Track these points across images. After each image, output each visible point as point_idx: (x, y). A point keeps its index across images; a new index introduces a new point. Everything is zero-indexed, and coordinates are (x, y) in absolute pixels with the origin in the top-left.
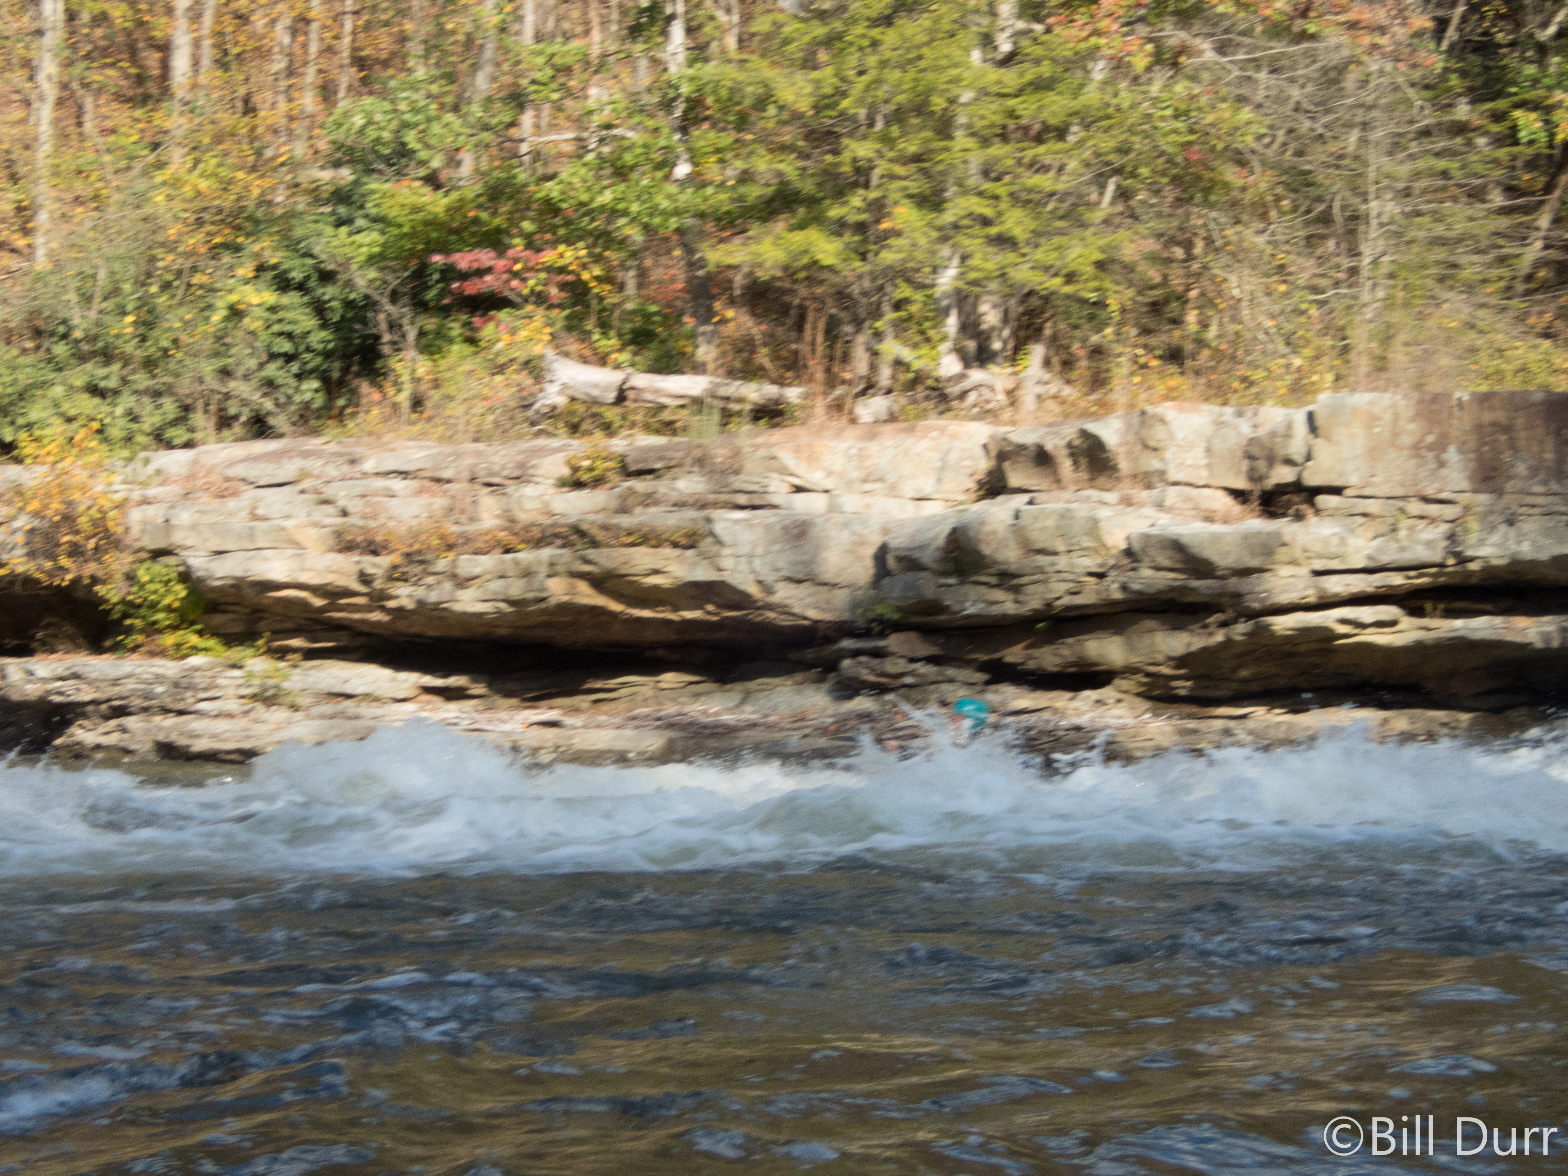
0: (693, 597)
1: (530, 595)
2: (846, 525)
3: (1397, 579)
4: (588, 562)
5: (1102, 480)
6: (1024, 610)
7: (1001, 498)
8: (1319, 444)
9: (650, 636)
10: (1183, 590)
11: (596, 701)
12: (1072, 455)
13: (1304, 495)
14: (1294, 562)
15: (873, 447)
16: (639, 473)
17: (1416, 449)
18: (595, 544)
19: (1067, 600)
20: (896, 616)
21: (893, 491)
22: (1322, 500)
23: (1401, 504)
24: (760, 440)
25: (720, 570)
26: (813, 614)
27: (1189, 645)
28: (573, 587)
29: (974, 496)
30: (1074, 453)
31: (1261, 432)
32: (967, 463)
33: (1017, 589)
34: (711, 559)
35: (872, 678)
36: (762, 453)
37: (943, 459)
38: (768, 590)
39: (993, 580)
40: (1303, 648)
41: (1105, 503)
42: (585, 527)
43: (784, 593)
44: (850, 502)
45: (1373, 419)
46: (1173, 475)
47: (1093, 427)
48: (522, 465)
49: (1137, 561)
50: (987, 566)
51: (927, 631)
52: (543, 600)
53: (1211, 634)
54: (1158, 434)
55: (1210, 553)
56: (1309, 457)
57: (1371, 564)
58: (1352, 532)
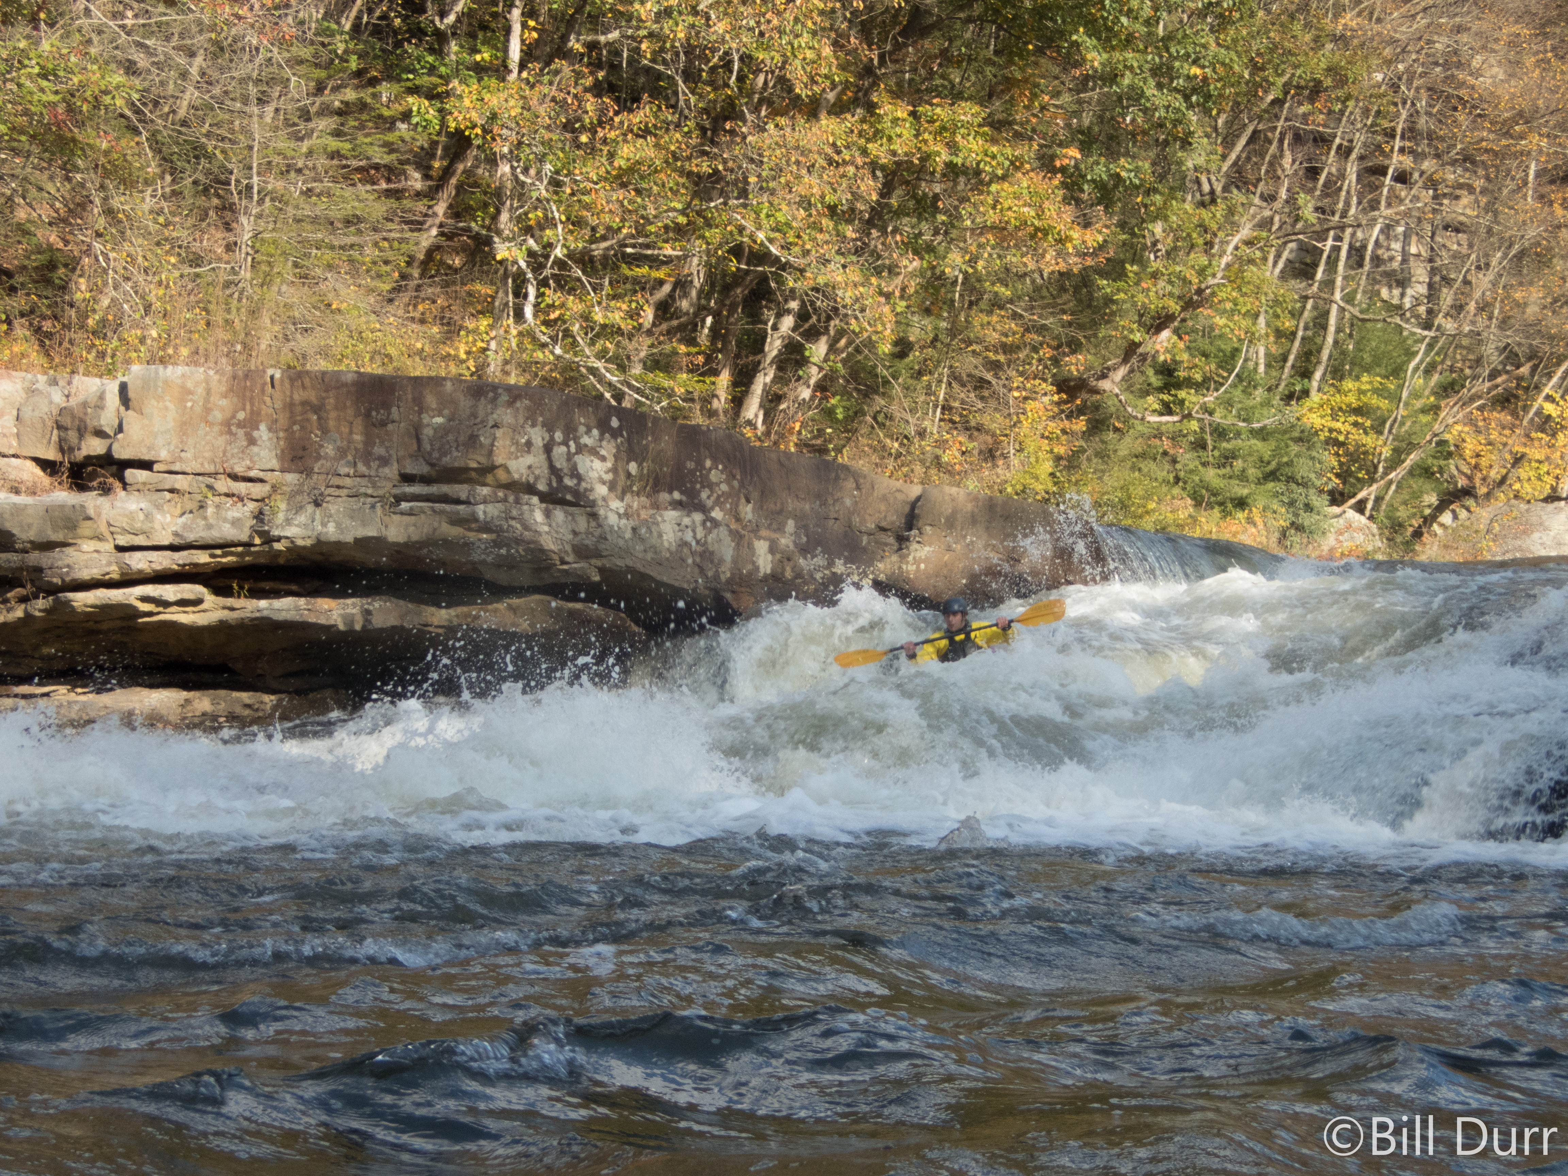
3: (203, 558)
8: (130, 416)
13: (114, 468)
14: (99, 538)
17: (227, 425)
22: (131, 474)
23: (211, 480)
31: (73, 402)
40: (105, 626)
45: (186, 392)
53: (9, 610)
55: (11, 525)
56: (120, 429)
57: (177, 541)
58: (159, 507)
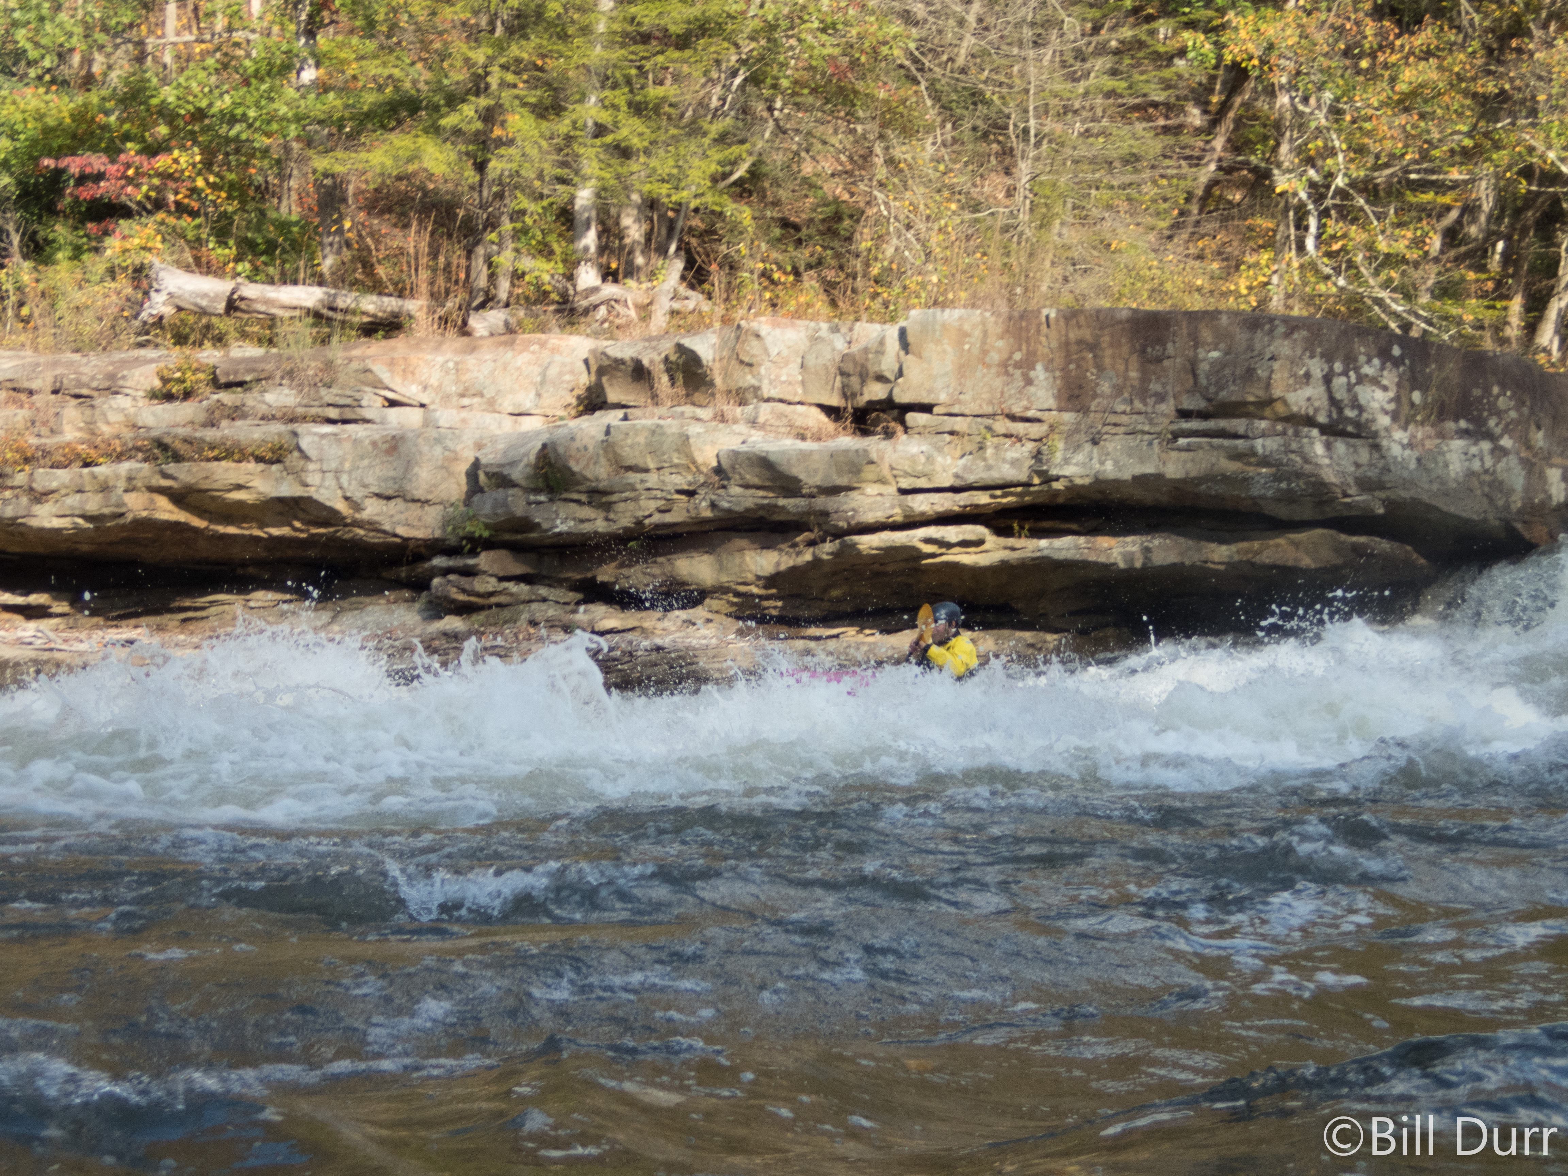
0: (281, 513)
1: (106, 511)
2: (438, 441)
3: (983, 499)
4: (165, 476)
5: (698, 397)
6: (614, 528)
7: (598, 414)
8: (910, 361)
9: (237, 552)
10: (773, 508)
11: (185, 620)
12: (668, 370)
13: (895, 412)
14: (882, 481)
15: (471, 361)
16: (228, 386)
17: (1004, 365)
18: (177, 458)
19: (657, 518)
20: (486, 534)
21: (491, 406)
22: (912, 418)
23: (989, 422)
24: (355, 353)
25: (306, 485)
26: (401, 531)
27: (778, 564)
28: (152, 501)
29: (573, 412)
30: (670, 367)
31: (855, 348)
32: (567, 377)
33: (607, 507)
34: (298, 475)
35: (461, 597)
36: (354, 365)
37: (544, 374)
38: (357, 507)
39: (583, 498)
40: (890, 568)
41: (698, 419)
42: (167, 440)
43: (372, 510)
44: (446, 417)
45: (963, 335)
46: (766, 392)
47: (687, 342)
48: (112, 377)
49: (728, 479)
50: (578, 483)
51: (517, 549)
52: (122, 515)
53: (798, 554)
54: (753, 348)
55: (797, 471)
56: (900, 373)
57: (958, 483)
58: (939, 450)
